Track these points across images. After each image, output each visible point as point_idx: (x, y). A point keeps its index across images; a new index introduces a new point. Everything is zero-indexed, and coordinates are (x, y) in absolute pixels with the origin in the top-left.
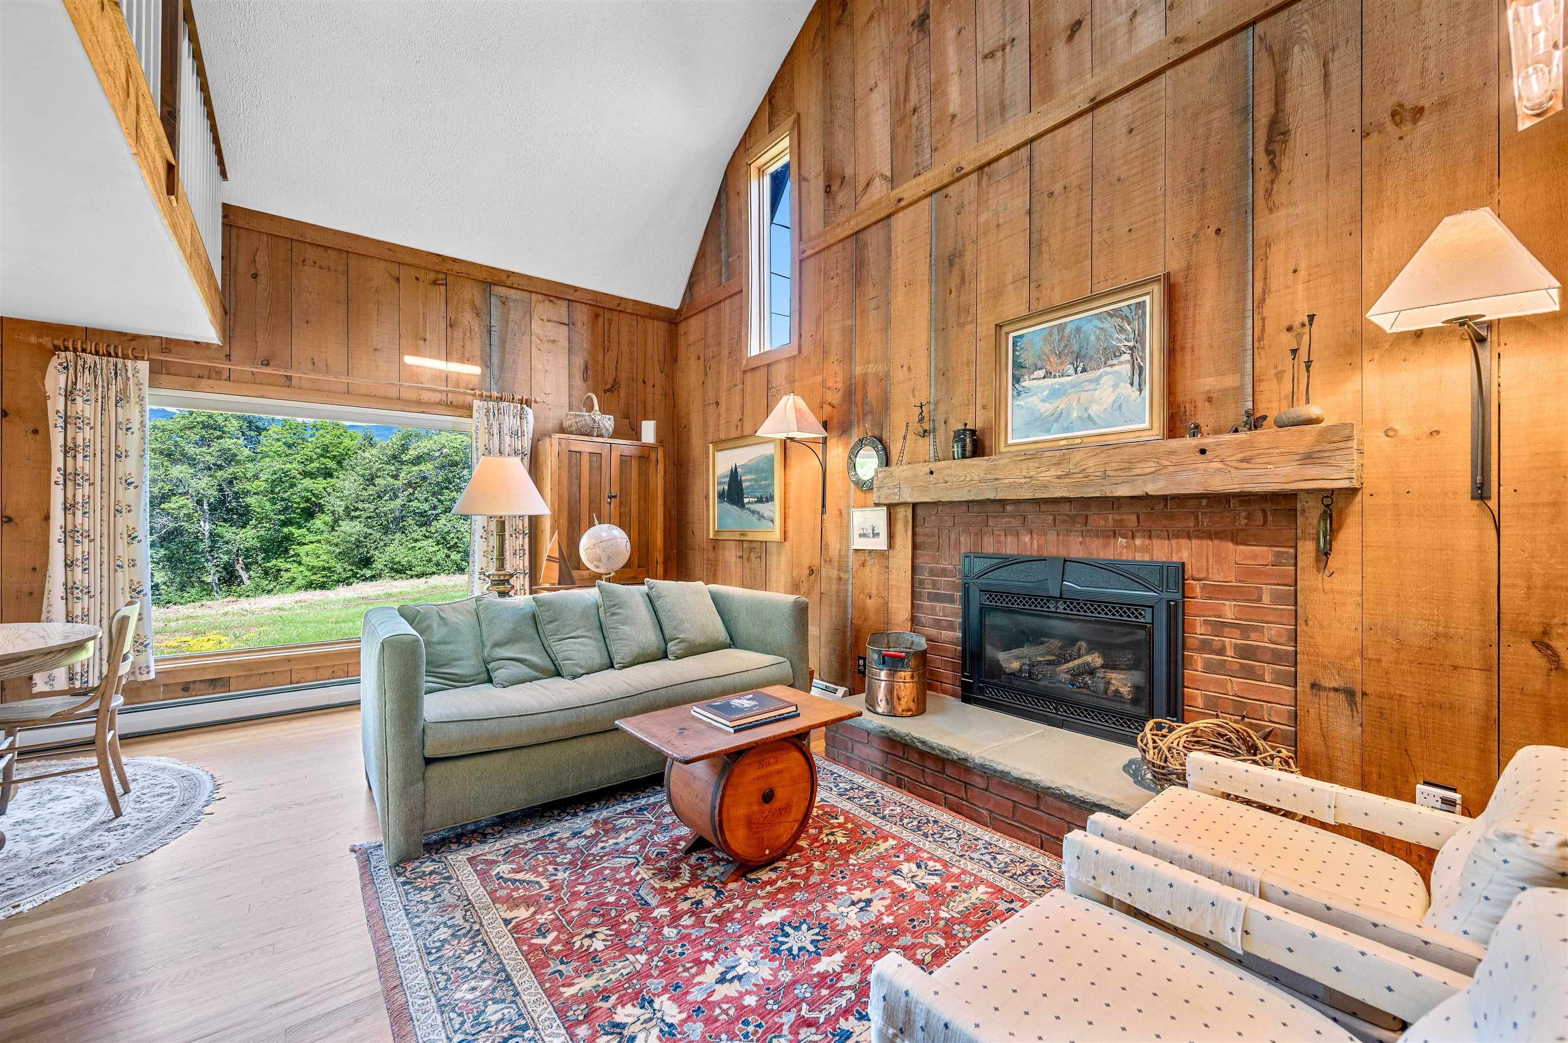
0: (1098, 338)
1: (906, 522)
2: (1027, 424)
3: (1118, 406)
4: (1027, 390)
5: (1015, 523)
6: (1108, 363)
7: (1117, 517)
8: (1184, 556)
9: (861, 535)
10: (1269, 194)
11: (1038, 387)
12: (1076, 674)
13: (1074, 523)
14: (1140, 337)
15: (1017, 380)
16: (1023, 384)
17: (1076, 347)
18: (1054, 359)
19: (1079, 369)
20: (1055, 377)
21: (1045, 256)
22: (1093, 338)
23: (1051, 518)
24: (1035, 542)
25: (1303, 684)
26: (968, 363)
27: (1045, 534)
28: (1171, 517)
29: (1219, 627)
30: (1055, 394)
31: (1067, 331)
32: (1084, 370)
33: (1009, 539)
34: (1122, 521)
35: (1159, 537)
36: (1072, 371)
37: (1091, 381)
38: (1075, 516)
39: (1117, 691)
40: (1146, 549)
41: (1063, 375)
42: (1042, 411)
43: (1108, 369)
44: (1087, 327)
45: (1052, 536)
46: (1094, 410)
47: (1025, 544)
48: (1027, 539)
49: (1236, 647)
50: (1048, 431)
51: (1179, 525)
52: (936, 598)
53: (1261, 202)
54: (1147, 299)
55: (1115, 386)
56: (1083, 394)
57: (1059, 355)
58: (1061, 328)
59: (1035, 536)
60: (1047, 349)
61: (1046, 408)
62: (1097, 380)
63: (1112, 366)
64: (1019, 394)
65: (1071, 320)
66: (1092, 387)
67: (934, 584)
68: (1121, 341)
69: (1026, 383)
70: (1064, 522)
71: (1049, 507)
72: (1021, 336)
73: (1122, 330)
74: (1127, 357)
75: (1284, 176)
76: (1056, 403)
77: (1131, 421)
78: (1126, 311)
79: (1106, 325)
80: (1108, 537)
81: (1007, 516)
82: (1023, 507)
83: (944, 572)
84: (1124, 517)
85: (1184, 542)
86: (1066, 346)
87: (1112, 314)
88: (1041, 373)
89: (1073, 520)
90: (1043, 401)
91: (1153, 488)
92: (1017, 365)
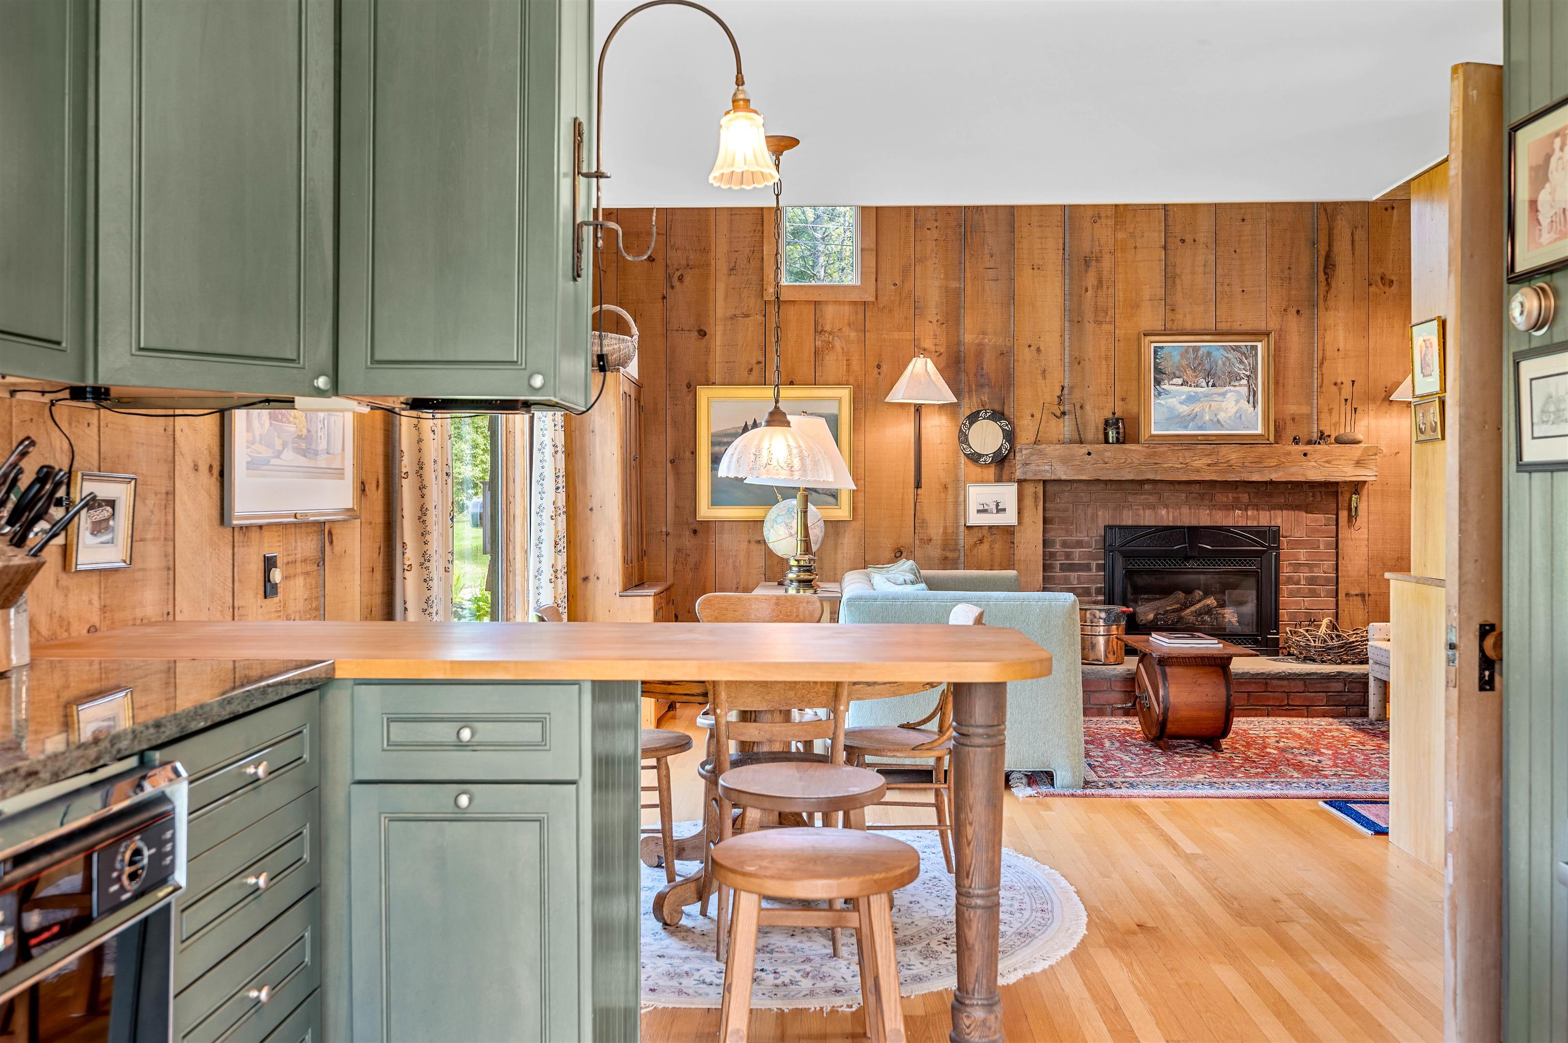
0: (1224, 364)
1: (1036, 497)
2: (1167, 419)
3: (1239, 416)
4: (1167, 392)
5: (1152, 499)
6: (1233, 383)
7: (1235, 495)
8: (1278, 522)
9: (979, 511)
10: (1325, 300)
11: (1177, 391)
12: (1199, 613)
13: (1202, 499)
14: (1254, 370)
15: (1158, 382)
16: (1163, 387)
17: (1207, 367)
18: (1189, 372)
19: (1210, 384)
20: (1191, 386)
21: (1179, 288)
22: (1220, 362)
23: (1184, 495)
24: (1171, 515)
25: (1341, 595)
26: (1107, 358)
27: (1180, 508)
28: (1270, 495)
29: (1297, 567)
30: (1190, 399)
31: (1200, 353)
32: (1213, 385)
33: (1147, 512)
34: (1238, 498)
35: (1263, 509)
36: (1204, 384)
37: (1219, 394)
38: (1204, 494)
39: (1229, 621)
40: (1254, 518)
41: (1197, 386)
42: (1181, 411)
43: (1232, 388)
44: (1215, 353)
45: (1185, 510)
46: (1222, 416)
47: (1162, 516)
48: (1164, 512)
49: (1306, 578)
50: (1186, 428)
51: (1275, 501)
52: (1071, 568)
53: (1321, 302)
54: (1259, 345)
55: (1237, 401)
56: (1213, 404)
57: (1195, 370)
58: (1196, 349)
59: (1170, 510)
60: (1184, 362)
61: (1184, 409)
62: (1224, 394)
63: (1235, 386)
64: (1160, 394)
65: (1205, 345)
66: (1220, 398)
67: (1068, 556)
68: (1238, 369)
69: (1166, 386)
70: (1195, 498)
71: (1182, 487)
72: (1162, 348)
73: (1241, 362)
74: (1244, 382)
75: (1333, 290)
76: (1192, 406)
77: (1248, 428)
78: (1244, 349)
79: (1230, 356)
80: (1229, 510)
81: (1145, 494)
82: (1159, 486)
83: (1079, 544)
84: (1241, 495)
85: (1279, 512)
86: (1199, 364)
87: (1235, 349)
88: (1180, 381)
89: (1202, 496)
90: (1181, 403)
91: (1275, 476)
92: (1158, 371)
